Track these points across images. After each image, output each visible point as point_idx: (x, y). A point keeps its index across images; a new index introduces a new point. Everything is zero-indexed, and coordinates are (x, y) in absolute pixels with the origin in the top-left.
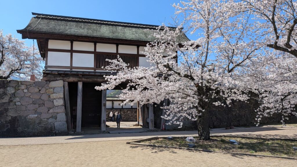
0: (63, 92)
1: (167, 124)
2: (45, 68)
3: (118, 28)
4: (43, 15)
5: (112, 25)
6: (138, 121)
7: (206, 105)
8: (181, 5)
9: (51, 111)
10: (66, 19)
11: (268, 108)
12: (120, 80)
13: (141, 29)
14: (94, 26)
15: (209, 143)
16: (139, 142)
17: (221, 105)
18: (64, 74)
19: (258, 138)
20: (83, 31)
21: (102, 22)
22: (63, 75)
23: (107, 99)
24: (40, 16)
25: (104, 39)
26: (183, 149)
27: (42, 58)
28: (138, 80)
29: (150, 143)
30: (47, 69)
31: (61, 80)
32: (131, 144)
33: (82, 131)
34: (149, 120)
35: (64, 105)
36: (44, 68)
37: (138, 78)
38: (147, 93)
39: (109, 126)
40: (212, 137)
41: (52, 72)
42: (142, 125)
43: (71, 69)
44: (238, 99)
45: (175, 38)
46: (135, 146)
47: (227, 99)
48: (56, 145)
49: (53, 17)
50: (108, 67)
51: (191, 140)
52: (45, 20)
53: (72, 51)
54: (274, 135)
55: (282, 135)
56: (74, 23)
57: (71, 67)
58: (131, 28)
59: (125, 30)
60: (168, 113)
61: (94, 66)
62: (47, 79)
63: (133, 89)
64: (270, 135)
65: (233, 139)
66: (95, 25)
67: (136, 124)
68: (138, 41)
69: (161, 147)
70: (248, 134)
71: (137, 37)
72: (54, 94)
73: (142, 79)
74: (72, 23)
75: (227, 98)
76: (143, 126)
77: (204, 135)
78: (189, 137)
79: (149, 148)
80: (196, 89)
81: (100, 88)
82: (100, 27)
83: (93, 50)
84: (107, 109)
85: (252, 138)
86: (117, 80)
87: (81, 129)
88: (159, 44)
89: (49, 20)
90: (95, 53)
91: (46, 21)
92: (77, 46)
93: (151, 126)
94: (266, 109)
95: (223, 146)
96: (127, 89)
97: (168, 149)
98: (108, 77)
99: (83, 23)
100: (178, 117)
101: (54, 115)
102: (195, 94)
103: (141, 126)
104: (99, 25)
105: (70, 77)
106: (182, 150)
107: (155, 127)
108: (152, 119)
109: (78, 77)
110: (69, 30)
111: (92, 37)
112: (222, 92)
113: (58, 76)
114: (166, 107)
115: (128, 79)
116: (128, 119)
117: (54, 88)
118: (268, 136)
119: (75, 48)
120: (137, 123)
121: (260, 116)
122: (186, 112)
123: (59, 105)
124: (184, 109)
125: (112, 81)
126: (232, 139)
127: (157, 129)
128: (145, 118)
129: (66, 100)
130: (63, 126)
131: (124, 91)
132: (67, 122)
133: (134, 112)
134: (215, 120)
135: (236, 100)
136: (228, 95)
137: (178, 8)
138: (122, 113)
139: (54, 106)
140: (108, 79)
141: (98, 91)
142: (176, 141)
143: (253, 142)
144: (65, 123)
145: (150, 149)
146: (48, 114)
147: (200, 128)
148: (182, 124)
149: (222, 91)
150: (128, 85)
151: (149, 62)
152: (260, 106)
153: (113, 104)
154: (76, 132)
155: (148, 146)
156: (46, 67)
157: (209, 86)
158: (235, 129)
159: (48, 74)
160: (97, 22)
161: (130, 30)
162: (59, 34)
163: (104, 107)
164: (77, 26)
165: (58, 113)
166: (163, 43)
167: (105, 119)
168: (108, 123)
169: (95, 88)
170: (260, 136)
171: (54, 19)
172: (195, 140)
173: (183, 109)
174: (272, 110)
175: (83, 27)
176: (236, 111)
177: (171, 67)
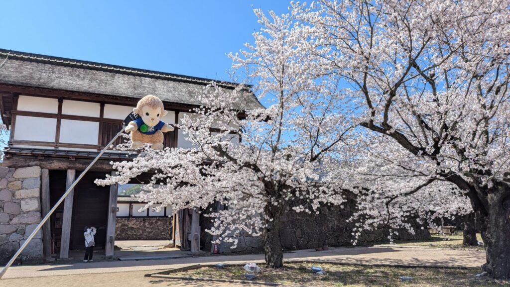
0: (39, 186)
1: (214, 242)
2: (9, 145)
3: (145, 79)
4: (12, 52)
5: (134, 75)
6: (173, 239)
7: (278, 212)
8: (241, 55)
9: (15, 220)
10: (53, 61)
11: (371, 217)
12: (138, 169)
13: (183, 83)
14: (102, 76)
15: (280, 273)
16: (168, 273)
17: (304, 211)
18: (42, 155)
19: (357, 265)
20: (81, 83)
21: (117, 68)
22: (41, 158)
23: (119, 199)
24: (6, 54)
25: (119, 98)
26: (236, 282)
27: (5, 125)
28: (170, 169)
29: (184, 275)
30: (11, 146)
31: (37, 165)
32: (153, 277)
33: (69, 257)
34: (191, 238)
35: (40, 209)
36: (6, 143)
37: (170, 167)
38: (185, 191)
39: (121, 248)
40: (288, 263)
41: (21, 152)
42: (180, 245)
43: (55, 147)
44: (330, 203)
45: (232, 105)
46: (157, 279)
47: (312, 202)
48: (21, 279)
49: (31, 56)
50: (121, 145)
51: (252, 268)
52: (15, 60)
53: (59, 116)
54: (383, 259)
55: (394, 260)
56: (67, 69)
57: (57, 143)
58: (166, 82)
59: (156, 83)
60: (216, 225)
61: (99, 142)
62: (12, 164)
63: (162, 184)
64: (376, 260)
65: (319, 266)
66: (104, 73)
67: (170, 244)
68: (177, 103)
69: (202, 280)
70: (345, 259)
71: (176, 97)
72: (22, 190)
73: (176, 168)
74: (63, 69)
75: (314, 201)
76: (182, 248)
77: (274, 260)
78: (249, 264)
79: (180, 283)
80: (262, 185)
81: (104, 182)
82: (112, 77)
83: (98, 115)
84: (118, 217)
85: (348, 265)
86: (134, 170)
87: (69, 253)
88: (207, 112)
89: (22, 61)
90: (101, 120)
91: (16, 63)
92: (70, 107)
93: (195, 247)
94: (367, 219)
95: (299, 278)
96: (151, 184)
97: (211, 284)
98: (117, 163)
99: (82, 70)
100: (231, 231)
101: (20, 228)
102: (261, 193)
103: (178, 247)
104: (112, 74)
105: (53, 160)
106: (234, 283)
107: (201, 249)
108: (197, 235)
109: (67, 162)
110: (56, 81)
111: (97, 94)
112: (299, 191)
113: (32, 159)
114: (212, 215)
115: (153, 168)
116: (158, 235)
117: (24, 179)
118: (373, 260)
119: (65, 111)
120: (171, 242)
121: (359, 229)
122: (244, 223)
123: (31, 210)
124: (241, 219)
125: (124, 170)
126: (317, 266)
127: (204, 252)
128: (185, 234)
129: (43, 200)
130: (36, 247)
131: (146, 187)
132: (43, 240)
133: (168, 223)
134: (301, 236)
135: (327, 203)
136: (315, 196)
137: (236, 59)
138: (147, 225)
139: (21, 213)
140: (117, 167)
141: (101, 186)
142: (228, 270)
143: (348, 270)
144: (40, 242)
145: (183, 284)
146: (8, 226)
147: (267, 248)
148: (236, 241)
149: (298, 189)
150: (152, 178)
151: (188, 141)
152: (354, 214)
153: (131, 208)
154: (59, 258)
155: (179, 279)
156: (10, 143)
157: (283, 181)
158: (330, 251)
159: (13, 154)
160: (109, 68)
161: (164, 84)
162: (40, 86)
163: (112, 214)
164: (71, 74)
165: (28, 224)
166: (213, 111)
167: (114, 236)
168: (117, 243)
169: (95, 182)
170: (361, 261)
171: (31, 61)
172: (258, 268)
173: (239, 217)
174: (375, 220)
175: (82, 76)
176: (334, 221)
177: (224, 150)
